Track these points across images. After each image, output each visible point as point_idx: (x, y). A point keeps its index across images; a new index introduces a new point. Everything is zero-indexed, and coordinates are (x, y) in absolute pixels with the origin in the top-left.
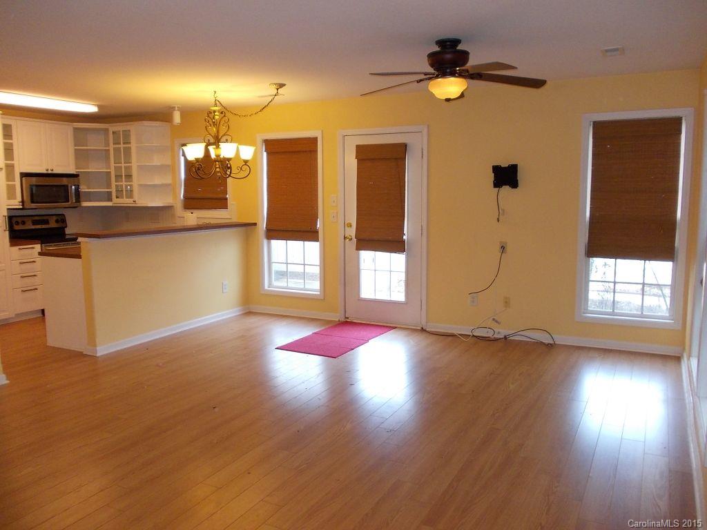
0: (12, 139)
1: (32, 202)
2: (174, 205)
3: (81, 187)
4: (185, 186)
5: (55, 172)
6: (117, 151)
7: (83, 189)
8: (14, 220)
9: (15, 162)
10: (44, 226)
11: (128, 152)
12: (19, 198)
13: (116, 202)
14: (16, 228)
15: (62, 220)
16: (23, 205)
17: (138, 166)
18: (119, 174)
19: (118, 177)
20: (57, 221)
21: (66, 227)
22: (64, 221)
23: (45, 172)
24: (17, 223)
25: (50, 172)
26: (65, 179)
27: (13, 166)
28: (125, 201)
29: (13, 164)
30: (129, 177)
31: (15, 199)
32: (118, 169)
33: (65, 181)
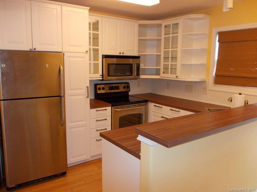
0: (98, 31)
1: (109, 76)
2: (206, 80)
3: (141, 65)
4: (217, 66)
5: (125, 55)
6: (167, 40)
7: (142, 66)
8: (98, 86)
9: (100, 48)
10: (116, 91)
11: (175, 40)
12: (100, 73)
13: (163, 76)
14: (99, 92)
15: (127, 86)
16: (103, 77)
17: (182, 50)
18: (166, 56)
19: (166, 58)
20: (124, 87)
21: (130, 91)
22: (128, 87)
23: (118, 54)
24: (100, 89)
25: (122, 55)
26: (131, 60)
27: (97, 50)
28: (169, 76)
29: (98, 49)
30: (174, 58)
31: (98, 73)
32: (166, 53)
33: (131, 61)
